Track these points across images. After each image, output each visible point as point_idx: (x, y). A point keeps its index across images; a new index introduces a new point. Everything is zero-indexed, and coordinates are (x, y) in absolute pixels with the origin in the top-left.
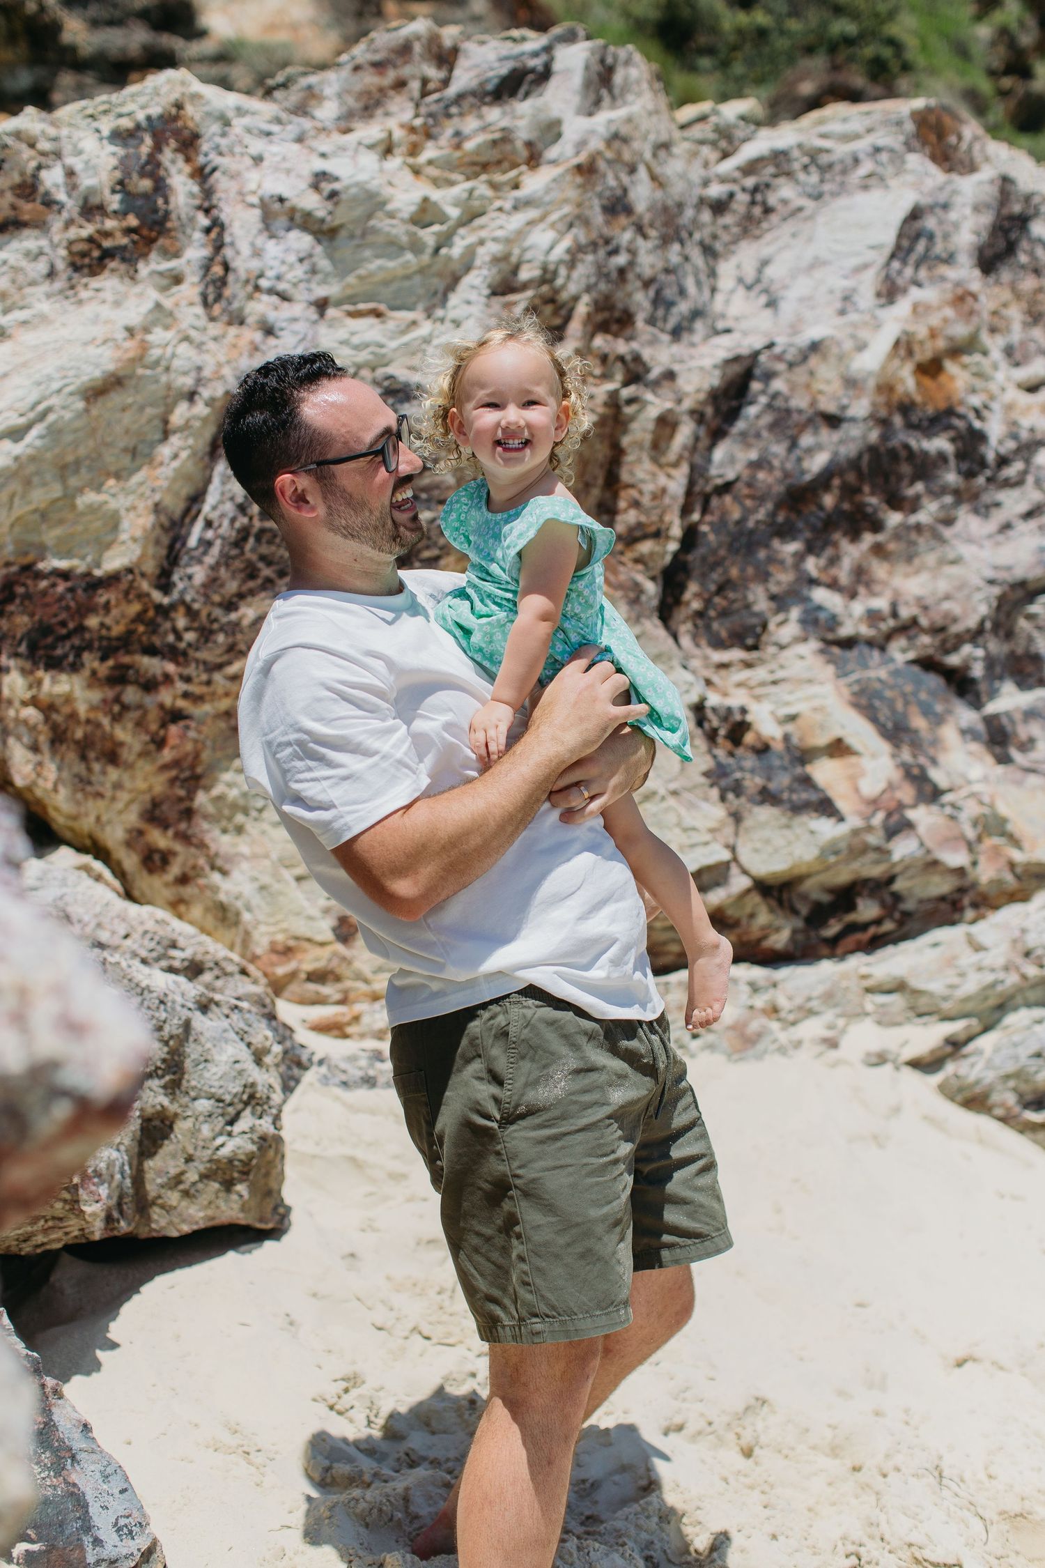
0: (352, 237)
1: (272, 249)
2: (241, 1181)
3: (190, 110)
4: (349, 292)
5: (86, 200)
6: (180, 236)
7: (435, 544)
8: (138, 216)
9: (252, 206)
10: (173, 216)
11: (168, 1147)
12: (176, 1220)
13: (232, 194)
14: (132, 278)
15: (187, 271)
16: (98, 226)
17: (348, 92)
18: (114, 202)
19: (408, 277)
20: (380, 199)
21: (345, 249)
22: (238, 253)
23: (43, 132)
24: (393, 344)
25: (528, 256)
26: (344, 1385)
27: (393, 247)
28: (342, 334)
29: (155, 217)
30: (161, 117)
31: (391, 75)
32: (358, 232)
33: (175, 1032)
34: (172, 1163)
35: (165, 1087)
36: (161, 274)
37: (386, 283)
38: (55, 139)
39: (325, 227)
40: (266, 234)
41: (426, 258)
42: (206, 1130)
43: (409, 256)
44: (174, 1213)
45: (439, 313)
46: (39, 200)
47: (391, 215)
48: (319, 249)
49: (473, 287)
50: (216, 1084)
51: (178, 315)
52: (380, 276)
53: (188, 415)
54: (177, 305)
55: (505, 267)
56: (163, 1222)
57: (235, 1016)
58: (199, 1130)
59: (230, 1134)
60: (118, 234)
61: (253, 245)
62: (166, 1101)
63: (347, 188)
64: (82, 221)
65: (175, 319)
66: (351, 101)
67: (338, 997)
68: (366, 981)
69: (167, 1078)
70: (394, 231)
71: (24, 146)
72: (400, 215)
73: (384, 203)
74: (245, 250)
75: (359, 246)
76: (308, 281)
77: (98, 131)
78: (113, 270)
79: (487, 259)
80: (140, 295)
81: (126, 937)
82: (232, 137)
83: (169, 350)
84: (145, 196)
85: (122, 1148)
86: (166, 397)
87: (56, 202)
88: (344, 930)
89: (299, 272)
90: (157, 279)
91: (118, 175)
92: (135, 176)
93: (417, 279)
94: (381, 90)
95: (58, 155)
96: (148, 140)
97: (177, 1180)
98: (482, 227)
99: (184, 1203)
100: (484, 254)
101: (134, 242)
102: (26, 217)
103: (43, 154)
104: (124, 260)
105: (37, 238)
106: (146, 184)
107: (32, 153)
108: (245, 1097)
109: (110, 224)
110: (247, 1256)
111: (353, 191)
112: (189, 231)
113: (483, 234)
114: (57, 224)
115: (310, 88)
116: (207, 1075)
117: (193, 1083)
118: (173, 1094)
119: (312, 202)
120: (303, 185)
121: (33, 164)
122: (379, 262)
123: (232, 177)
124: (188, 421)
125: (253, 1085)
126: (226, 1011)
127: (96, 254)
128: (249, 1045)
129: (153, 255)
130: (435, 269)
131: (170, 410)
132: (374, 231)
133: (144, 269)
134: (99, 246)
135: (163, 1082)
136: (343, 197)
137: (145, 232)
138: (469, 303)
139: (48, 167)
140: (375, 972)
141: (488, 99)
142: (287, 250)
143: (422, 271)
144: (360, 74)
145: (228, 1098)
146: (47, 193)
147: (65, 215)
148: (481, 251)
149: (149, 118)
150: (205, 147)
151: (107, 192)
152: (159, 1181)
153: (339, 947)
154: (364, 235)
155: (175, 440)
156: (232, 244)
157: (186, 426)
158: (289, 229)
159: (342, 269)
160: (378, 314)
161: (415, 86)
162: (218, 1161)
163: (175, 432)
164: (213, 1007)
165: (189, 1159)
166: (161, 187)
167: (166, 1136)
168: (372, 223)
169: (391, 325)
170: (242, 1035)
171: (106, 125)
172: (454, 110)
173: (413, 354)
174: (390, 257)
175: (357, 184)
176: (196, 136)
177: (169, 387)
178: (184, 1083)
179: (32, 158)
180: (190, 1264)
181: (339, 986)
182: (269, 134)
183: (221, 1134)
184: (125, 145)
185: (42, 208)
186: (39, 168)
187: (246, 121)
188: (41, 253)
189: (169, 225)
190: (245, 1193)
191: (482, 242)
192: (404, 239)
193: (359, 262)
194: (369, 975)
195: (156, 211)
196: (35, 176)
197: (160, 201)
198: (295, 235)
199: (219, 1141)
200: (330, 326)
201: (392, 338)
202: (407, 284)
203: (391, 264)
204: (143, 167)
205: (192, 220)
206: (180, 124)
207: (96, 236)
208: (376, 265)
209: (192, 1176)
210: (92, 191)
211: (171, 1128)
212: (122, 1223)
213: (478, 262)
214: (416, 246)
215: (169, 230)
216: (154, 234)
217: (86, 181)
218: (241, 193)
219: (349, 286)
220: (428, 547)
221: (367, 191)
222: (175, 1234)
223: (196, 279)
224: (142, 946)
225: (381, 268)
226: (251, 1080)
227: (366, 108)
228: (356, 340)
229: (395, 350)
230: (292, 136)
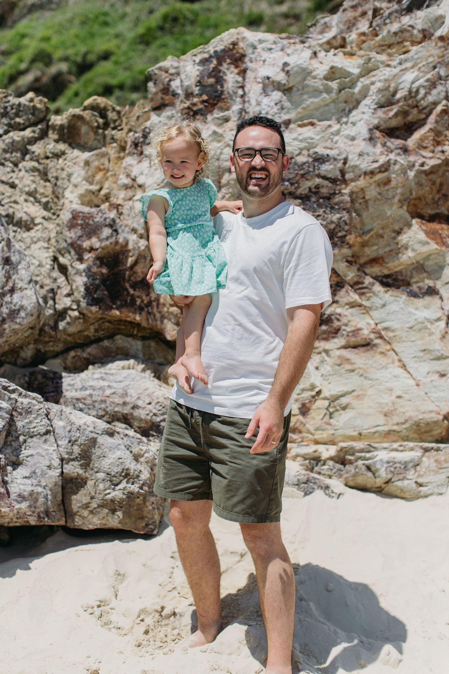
0: (298, 90)
1: (265, 101)
2: (120, 510)
3: (241, 45)
4: (299, 116)
5: (186, 91)
6: (229, 101)
7: (343, 229)
8: (207, 95)
9: (259, 83)
10: (226, 93)
11: (82, 491)
12: (87, 523)
13: (252, 79)
14: (205, 122)
15: (232, 115)
16: (191, 102)
17: (340, 22)
18: (196, 90)
19: (327, 105)
20: (309, 71)
21: (295, 95)
22: (251, 105)
23: (171, 65)
24: (318, 137)
25: (401, 86)
26: (98, 603)
27: (317, 92)
28: (295, 135)
29: (216, 94)
30: (223, 51)
31: (360, 10)
32: (300, 88)
33: (83, 442)
34: (84, 498)
35: (81, 465)
36: (218, 119)
37: (317, 109)
38: (177, 68)
39: (286, 88)
40: (264, 95)
41: (334, 95)
42: (101, 486)
43: (325, 95)
44: (87, 520)
45: (344, 120)
46: (171, 94)
47: (314, 78)
48: (285, 98)
49: (366, 105)
50: (107, 467)
51: (224, 135)
52: (312, 107)
53: (228, 179)
54: (225, 131)
55: (387, 93)
56: (80, 523)
57: (125, 439)
58: (98, 486)
59: (114, 489)
60: (199, 104)
61: (257, 100)
62: (81, 472)
63: (292, 68)
64: (185, 101)
65: (224, 137)
66: (341, 26)
67: (300, 440)
68: (312, 434)
69: (82, 462)
70: (316, 85)
71: (163, 73)
72: (318, 77)
73: (311, 72)
74: (253, 102)
75: (301, 94)
76: (280, 113)
77: (194, 61)
78: (198, 120)
79: (375, 91)
80: (208, 129)
81: (150, 404)
82: (256, 54)
83: (219, 151)
84: (212, 86)
85: (47, 488)
86: (219, 172)
87: (177, 94)
88: (304, 410)
89: (275, 109)
90: (217, 121)
91: (198, 78)
92: (206, 78)
93: (332, 105)
94: (355, 18)
95: (178, 74)
96: (215, 62)
97: (86, 506)
98: (374, 76)
99: (91, 516)
100: (373, 89)
101: (206, 106)
102: (167, 102)
103: (172, 75)
104: (202, 115)
105: (172, 110)
106: (212, 80)
107: (167, 75)
108: (123, 474)
109: (195, 100)
110: (126, 544)
111: (296, 69)
112: (234, 98)
113: (373, 79)
114: (178, 102)
115: (325, 23)
116: (103, 462)
117: (96, 465)
118: (86, 468)
119: (281, 77)
120: (278, 70)
121: (167, 79)
122: (311, 100)
123: (253, 71)
124: (229, 181)
125: (127, 469)
126: (122, 436)
127: (191, 113)
128: (131, 452)
129: (216, 111)
130: (340, 99)
131: (221, 177)
132: (307, 86)
133: (209, 117)
134: (192, 110)
135: (80, 463)
136: (291, 72)
137: (211, 101)
138: (364, 113)
139: (174, 80)
140: (315, 430)
141: (404, 13)
142: (271, 101)
143: (334, 101)
144: (346, 12)
145: (113, 473)
146: (173, 91)
147: (180, 99)
148: (372, 87)
149: (215, 52)
150: (247, 59)
151: (194, 86)
152: (78, 505)
153: (301, 417)
154: (303, 88)
155: (223, 190)
156: (249, 101)
157: (228, 183)
158: (273, 91)
159: (296, 105)
160: (312, 124)
161: (370, 13)
162: (106, 500)
163: (223, 187)
164: (116, 434)
165: (92, 498)
166: (220, 80)
167: (83, 487)
168: (306, 82)
169: (318, 128)
170: (128, 447)
171: (198, 59)
172: (388, 21)
173: (326, 141)
174: (315, 97)
175: (297, 66)
176: (243, 56)
177: (219, 167)
178: (91, 465)
179: (166, 78)
180: (96, 543)
181: (300, 435)
182: (270, 49)
183: (109, 489)
184: (204, 65)
185: (172, 97)
186: (170, 81)
187: (264, 45)
188: (173, 117)
189: (223, 97)
190: (121, 516)
191: (373, 83)
192: (322, 87)
193: (302, 102)
194: (313, 432)
195: (216, 91)
196: (168, 85)
197: (219, 87)
198: (275, 92)
199: (107, 491)
200: (290, 133)
201: (317, 135)
202: (327, 108)
203: (316, 100)
204: (210, 74)
205: (235, 93)
206: (235, 52)
207: (191, 106)
208: (310, 101)
209: (94, 505)
210: (188, 87)
211: (86, 483)
212: (46, 519)
213: (371, 93)
214: (328, 90)
215: (224, 99)
216: (215, 102)
217: (186, 83)
218: (255, 78)
219: (299, 113)
220: (340, 231)
221: (302, 68)
222: (86, 529)
223: (236, 119)
224: (155, 408)
225: (312, 103)
226: (127, 467)
227: (348, 28)
228: (301, 137)
229: (319, 140)
230: (279, 49)
